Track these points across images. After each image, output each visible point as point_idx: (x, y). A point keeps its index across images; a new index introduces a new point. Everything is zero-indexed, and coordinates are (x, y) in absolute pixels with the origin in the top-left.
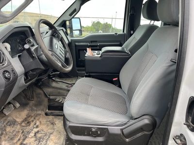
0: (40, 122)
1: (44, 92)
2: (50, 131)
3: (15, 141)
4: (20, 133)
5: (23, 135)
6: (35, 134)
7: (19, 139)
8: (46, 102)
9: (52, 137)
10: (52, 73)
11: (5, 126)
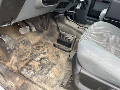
0: (48, 50)
1: (58, 26)
2: (54, 61)
3: (23, 59)
4: (30, 53)
5: (31, 57)
6: (41, 59)
7: (27, 59)
8: (57, 35)
9: (54, 68)
10: (69, 11)
11: (19, 43)
